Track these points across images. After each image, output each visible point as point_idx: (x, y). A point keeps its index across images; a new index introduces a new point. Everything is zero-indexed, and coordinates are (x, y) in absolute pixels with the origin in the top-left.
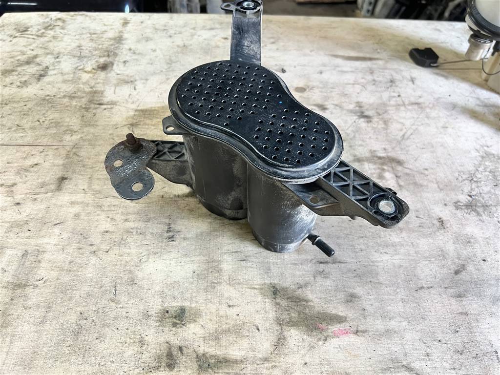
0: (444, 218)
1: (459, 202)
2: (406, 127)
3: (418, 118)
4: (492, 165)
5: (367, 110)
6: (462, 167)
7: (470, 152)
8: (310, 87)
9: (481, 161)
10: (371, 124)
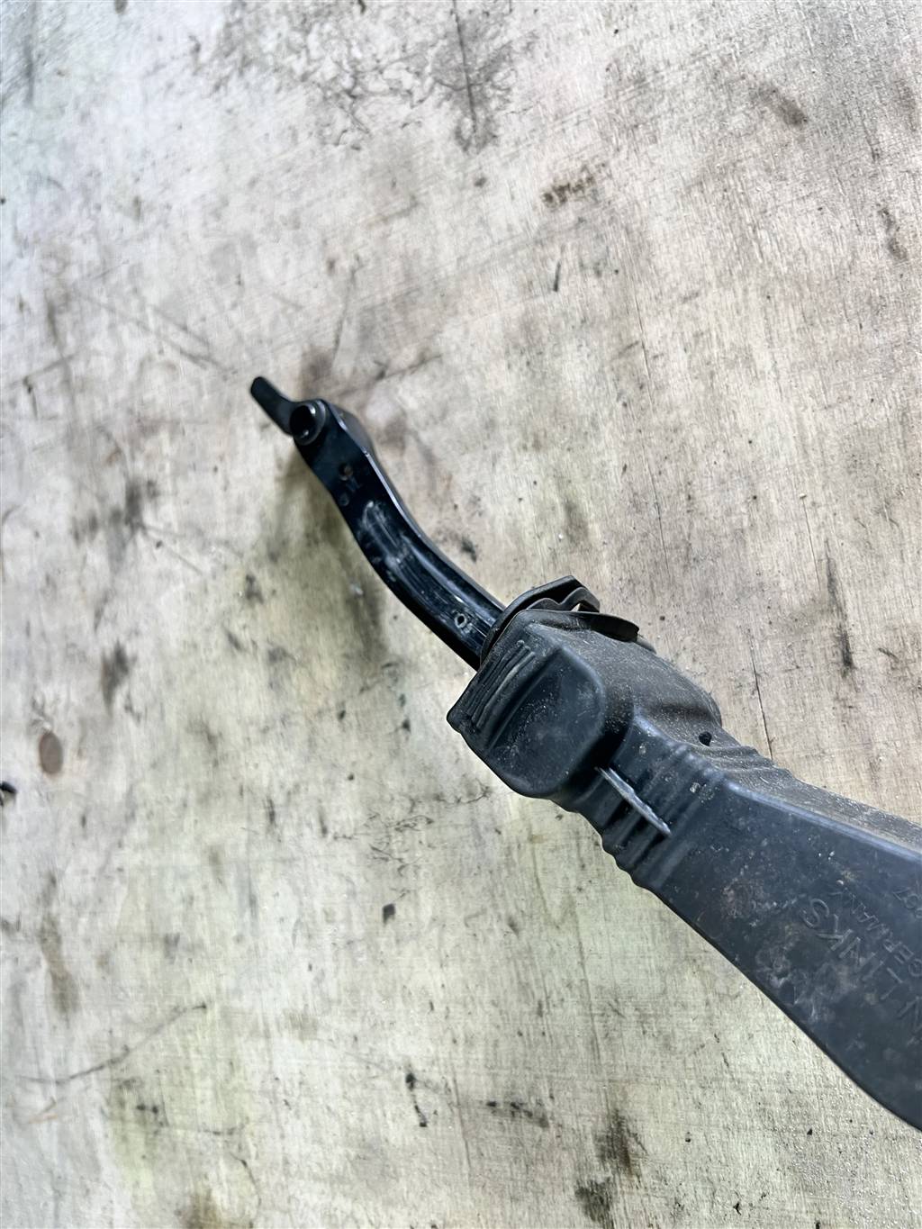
0: (546, 183)
1: (458, 134)
2: (155, 350)
3: (111, 310)
4: (274, 27)
5: (102, 499)
6: (302, 136)
7: (229, 111)
8: (35, 716)
9: (264, 68)
10: (159, 482)
